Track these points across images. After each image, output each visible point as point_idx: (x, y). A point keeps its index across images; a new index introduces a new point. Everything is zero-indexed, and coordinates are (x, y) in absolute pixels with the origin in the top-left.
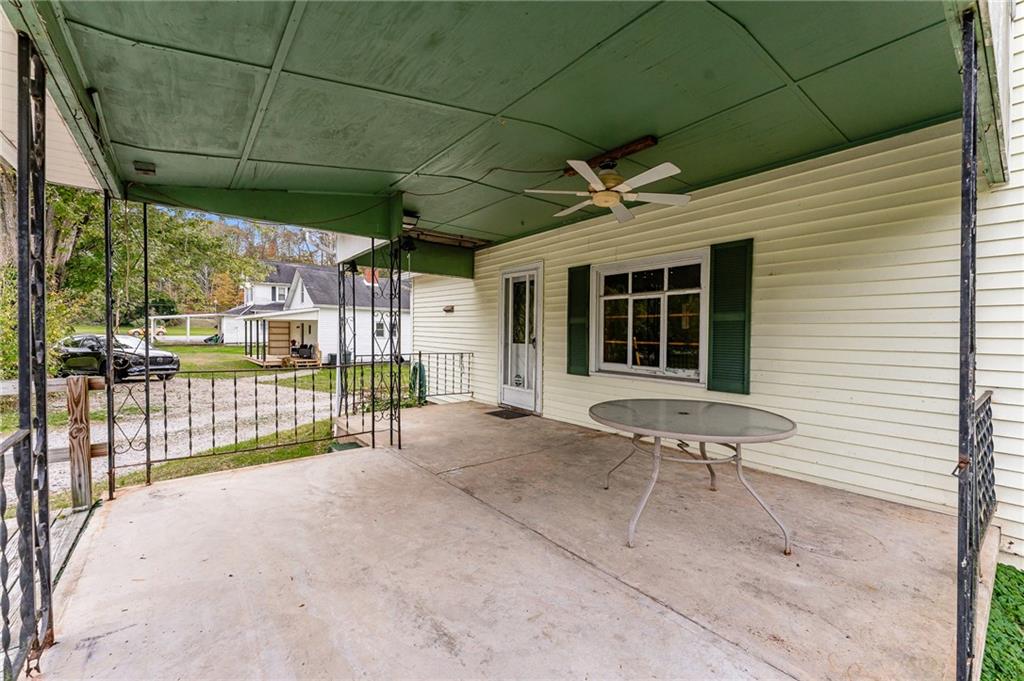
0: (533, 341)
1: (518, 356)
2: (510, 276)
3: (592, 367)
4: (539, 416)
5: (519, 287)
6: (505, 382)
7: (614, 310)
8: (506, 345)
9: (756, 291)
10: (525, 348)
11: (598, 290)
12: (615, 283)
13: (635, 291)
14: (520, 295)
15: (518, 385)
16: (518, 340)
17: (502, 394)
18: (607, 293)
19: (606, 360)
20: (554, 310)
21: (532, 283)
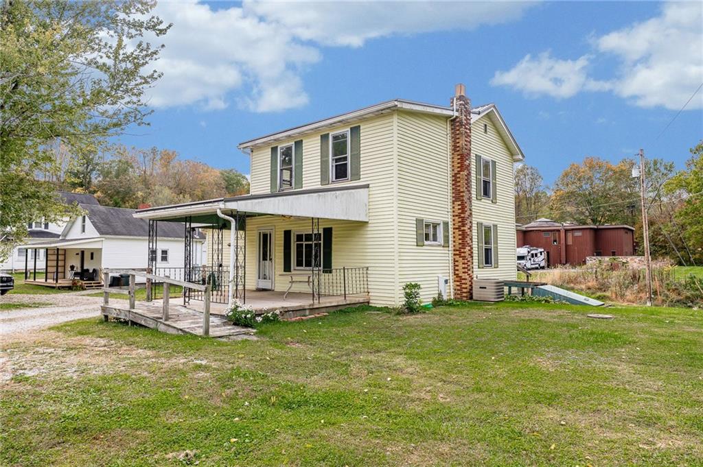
0: (271, 259)
1: (265, 266)
2: (261, 231)
3: (292, 268)
4: (273, 291)
5: (265, 236)
6: (259, 278)
7: (299, 247)
8: (259, 262)
9: (333, 243)
10: (267, 262)
11: (294, 239)
12: (299, 237)
13: (306, 241)
14: (265, 240)
15: (265, 279)
16: (265, 259)
17: (258, 284)
18: (297, 241)
19: (297, 266)
20: (279, 246)
21: (270, 235)
